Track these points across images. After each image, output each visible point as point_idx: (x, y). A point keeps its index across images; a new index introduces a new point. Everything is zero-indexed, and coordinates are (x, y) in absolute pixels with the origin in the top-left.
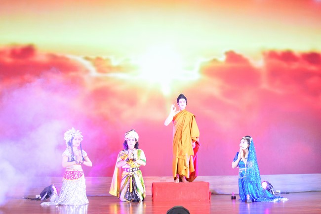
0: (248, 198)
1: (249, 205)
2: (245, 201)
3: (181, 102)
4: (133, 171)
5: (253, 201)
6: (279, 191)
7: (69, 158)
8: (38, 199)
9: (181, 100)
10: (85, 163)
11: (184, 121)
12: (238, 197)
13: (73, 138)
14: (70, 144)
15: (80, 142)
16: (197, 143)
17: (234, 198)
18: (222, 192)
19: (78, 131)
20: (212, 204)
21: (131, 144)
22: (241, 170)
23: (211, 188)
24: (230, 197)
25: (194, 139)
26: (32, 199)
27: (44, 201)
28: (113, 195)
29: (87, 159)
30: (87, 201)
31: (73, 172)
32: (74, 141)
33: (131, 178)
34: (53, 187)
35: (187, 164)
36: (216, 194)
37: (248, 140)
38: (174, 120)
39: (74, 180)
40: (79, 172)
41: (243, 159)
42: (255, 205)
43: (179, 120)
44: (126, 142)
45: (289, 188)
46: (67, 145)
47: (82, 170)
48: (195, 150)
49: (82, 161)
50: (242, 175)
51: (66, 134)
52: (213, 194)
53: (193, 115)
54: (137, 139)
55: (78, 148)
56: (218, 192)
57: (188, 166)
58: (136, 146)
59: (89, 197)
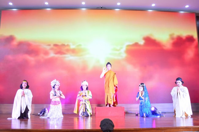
0: (144, 115)
1: (145, 119)
2: (143, 116)
3: (108, 66)
4: (85, 101)
5: (147, 117)
6: (161, 112)
7: (53, 94)
8: (39, 115)
9: (108, 65)
10: (61, 97)
11: (110, 76)
12: (139, 115)
13: (55, 85)
15: (58, 87)
16: (116, 87)
17: (137, 115)
18: (131, 112)
19: (58, 81)
20: (126, 118)
21: (84, 88)
23: (125, 110)
24: (135, 115)
25: (115, 85)
26: (36, 115)
28: (75, 113)
29: (62, 95)
30: (63, 116)
31: (55, 102)
32: (56, 86)
33: (84, 105)
34: (46, 109)
35: (112, 98)
36: (128, 113)
37: (143, 86)
38: (105, 75)
40: (59, 102)
42: (148, 119)
43: (107, 76)
44: (82, 87)
45: (166, 110)
46: (52, 88)
47: (60, 101)
48: (116, 90)
49: (60, 96)
50: (141, 104)
52: (126, 113)
53: (114, 73)
54: (88, 85)
55: (58, 90)
56: (129, 112)
57: (112, 99)
58: (87, 89)
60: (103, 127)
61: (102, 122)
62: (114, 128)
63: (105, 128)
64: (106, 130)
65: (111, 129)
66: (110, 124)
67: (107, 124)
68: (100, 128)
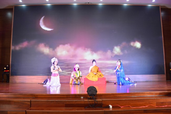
0: (120, 84)
1: (121, 86)
2: (119, 85)
5: (122, 85)
6: (133, 81)
8: (43, 84)
12: (117, 83)
13: (55, 61)
14: (53, 63)
15: (57, 63)
17: (115, 84)
18: (111, 81)
19: (56, 59)
20: (107, 85)
22: (118, 73)
23: (107, 80)
24: (114, 83)
26: (41, 84)
27: (45, 84)
29: (60, 69)
30: (60, 85)
31: (55, 74)
32: (55, 63)
34: (48, 79)
37: (120, 61)
39: (55, 77)
40: (57, 74)
41: (118, 69)
42: (123, 86)
45: (137, 80)
46: (52, 64)
50: (118, 75)
51: (52, 60)
52: (107, 82)
55: (57, 65)
56: (109, 81)
59: (61, 83)
60: (89, 92)
61: (88, 89)
62: (97, 93)
63: (90, 93)
64: (91, 95)
65: (94, 94)
66: (94, 90)
67: (92, 90)
68: (87, 93)
